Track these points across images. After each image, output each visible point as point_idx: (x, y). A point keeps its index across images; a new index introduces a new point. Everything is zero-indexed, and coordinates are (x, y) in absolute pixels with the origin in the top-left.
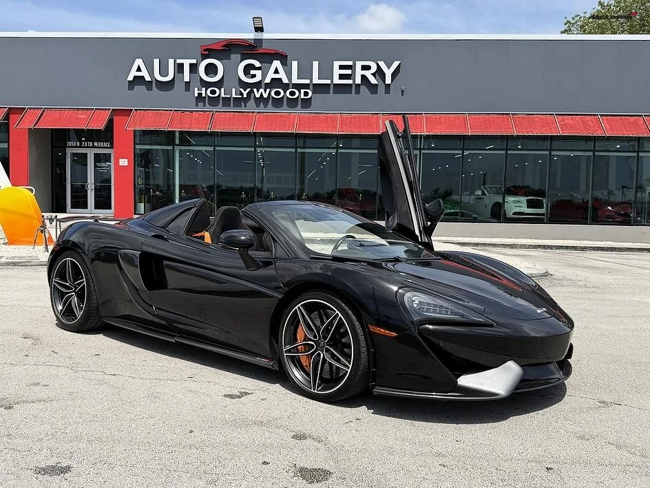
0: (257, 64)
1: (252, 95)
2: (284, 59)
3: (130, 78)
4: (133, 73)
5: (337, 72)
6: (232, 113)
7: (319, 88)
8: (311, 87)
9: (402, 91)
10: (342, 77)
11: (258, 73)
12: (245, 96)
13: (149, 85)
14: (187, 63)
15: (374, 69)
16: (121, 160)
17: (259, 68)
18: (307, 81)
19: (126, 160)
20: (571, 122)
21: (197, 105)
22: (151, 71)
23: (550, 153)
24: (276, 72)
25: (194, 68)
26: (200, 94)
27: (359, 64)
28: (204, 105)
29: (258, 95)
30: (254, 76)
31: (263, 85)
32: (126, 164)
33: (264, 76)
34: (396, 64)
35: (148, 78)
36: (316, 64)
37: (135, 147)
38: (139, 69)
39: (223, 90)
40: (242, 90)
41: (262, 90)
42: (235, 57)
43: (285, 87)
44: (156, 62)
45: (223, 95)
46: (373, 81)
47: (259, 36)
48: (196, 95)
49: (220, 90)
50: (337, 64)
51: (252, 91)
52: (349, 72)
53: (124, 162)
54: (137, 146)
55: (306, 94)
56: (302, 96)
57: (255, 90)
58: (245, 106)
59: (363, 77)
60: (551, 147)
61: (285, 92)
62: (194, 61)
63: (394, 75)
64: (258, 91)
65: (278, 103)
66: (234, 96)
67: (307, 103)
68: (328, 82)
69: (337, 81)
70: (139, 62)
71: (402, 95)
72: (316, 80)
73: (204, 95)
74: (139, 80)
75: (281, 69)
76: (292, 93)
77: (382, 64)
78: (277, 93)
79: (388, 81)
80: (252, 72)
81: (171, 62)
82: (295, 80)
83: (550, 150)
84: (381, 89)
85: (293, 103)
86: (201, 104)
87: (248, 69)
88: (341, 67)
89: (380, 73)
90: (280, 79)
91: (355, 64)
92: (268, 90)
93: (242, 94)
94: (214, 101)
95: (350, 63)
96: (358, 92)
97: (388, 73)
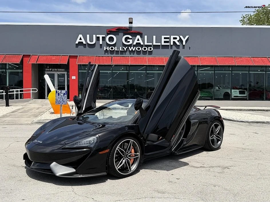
0: (130, 37)
1: (128, 49)
2: (141, 35)
3: (77, 43)
4: (78, 41)
5: (163, 40)
6: (120, 57)
7: (155, 47)
8: (152, 46)
9: (190, 48)
10: (165, 42)
11: (131, 41)
12: (125, 50)
13: (85, 45)
14: (101, 36)
15: (178, 39)
16: (72, 77)
17: (131, 39)
18: (151, 44)
19: (75, 77)
20: (257, 60)
21: (105, 54)
22: (86, 40)
23: (249, 72)
24: (138, 40)
25: (104, 39)
26: (106, 49)
27: (172, 37)
28: (108, 54)
29: (130, 50)
30: (129, 42)
31: (132, 45)
32: (75, 78)
33: (133, 42)
34: (187, 37)
35: (84, 43)
36: (154, 37)
37: (78, 71)
38: (81, 39)
39: (116, 47)
40: (124, 47)
41: (132, 48)
42: (121, 34)
43: (142, 46)
44: (88, 36)
45: (116, 50)
46: (178, 43)
47: (131, 25)
48: (105, 50)
49: (115, 47)
50: (163, 37)
51: (128, 48)
52: (168, 40)
53: (74, 78)
54: (79, 71)
55: (151, 49)
56: (149, 50)
57: (129, 48)
58: (125, 54)
59: (174, 42)
60: (249, 70)
61: (142, 48)
62: (104, 36)
63: (186, 41)
64: (131, 48)
65: (139, 53)
66: (121, 50)
67: (150, 53)
68: (160, 44)
69: (163, 44)
70: (81, 36)
71: (190, 49)
72: (155, 44)
73: (108, 50)
74: (81, 43)
75: (140, 39)
76: (145, 49)
77: (181, 37)
78: (139, 49)
79: (184, 43)
80: (128, 40)
81: (94, 36)
82: (146, 43)
83: (249, 71)
84: (181, 47)
85: (145, 53)
86: (106, 54)
87: (127, 39)
88: (165, 38)
89: (181, 41)
90: (140, 43)
91: (170, 37)
92: (135, 48)
93: (124, 49)
94: (112, 52)
95: (169, 36)
96: (171, 48)
97: (184, 40)
